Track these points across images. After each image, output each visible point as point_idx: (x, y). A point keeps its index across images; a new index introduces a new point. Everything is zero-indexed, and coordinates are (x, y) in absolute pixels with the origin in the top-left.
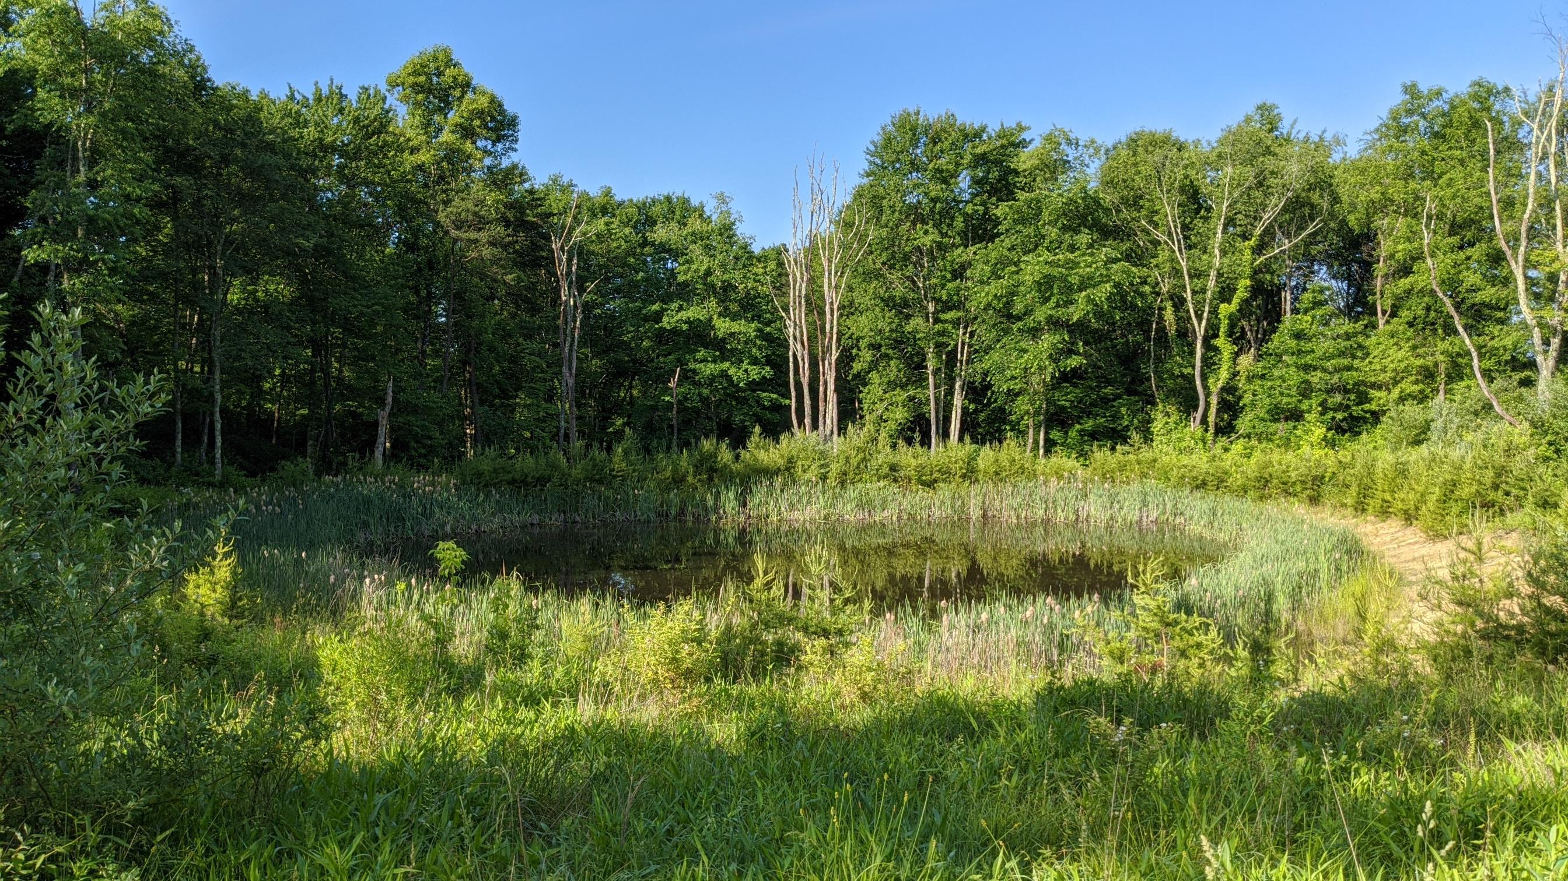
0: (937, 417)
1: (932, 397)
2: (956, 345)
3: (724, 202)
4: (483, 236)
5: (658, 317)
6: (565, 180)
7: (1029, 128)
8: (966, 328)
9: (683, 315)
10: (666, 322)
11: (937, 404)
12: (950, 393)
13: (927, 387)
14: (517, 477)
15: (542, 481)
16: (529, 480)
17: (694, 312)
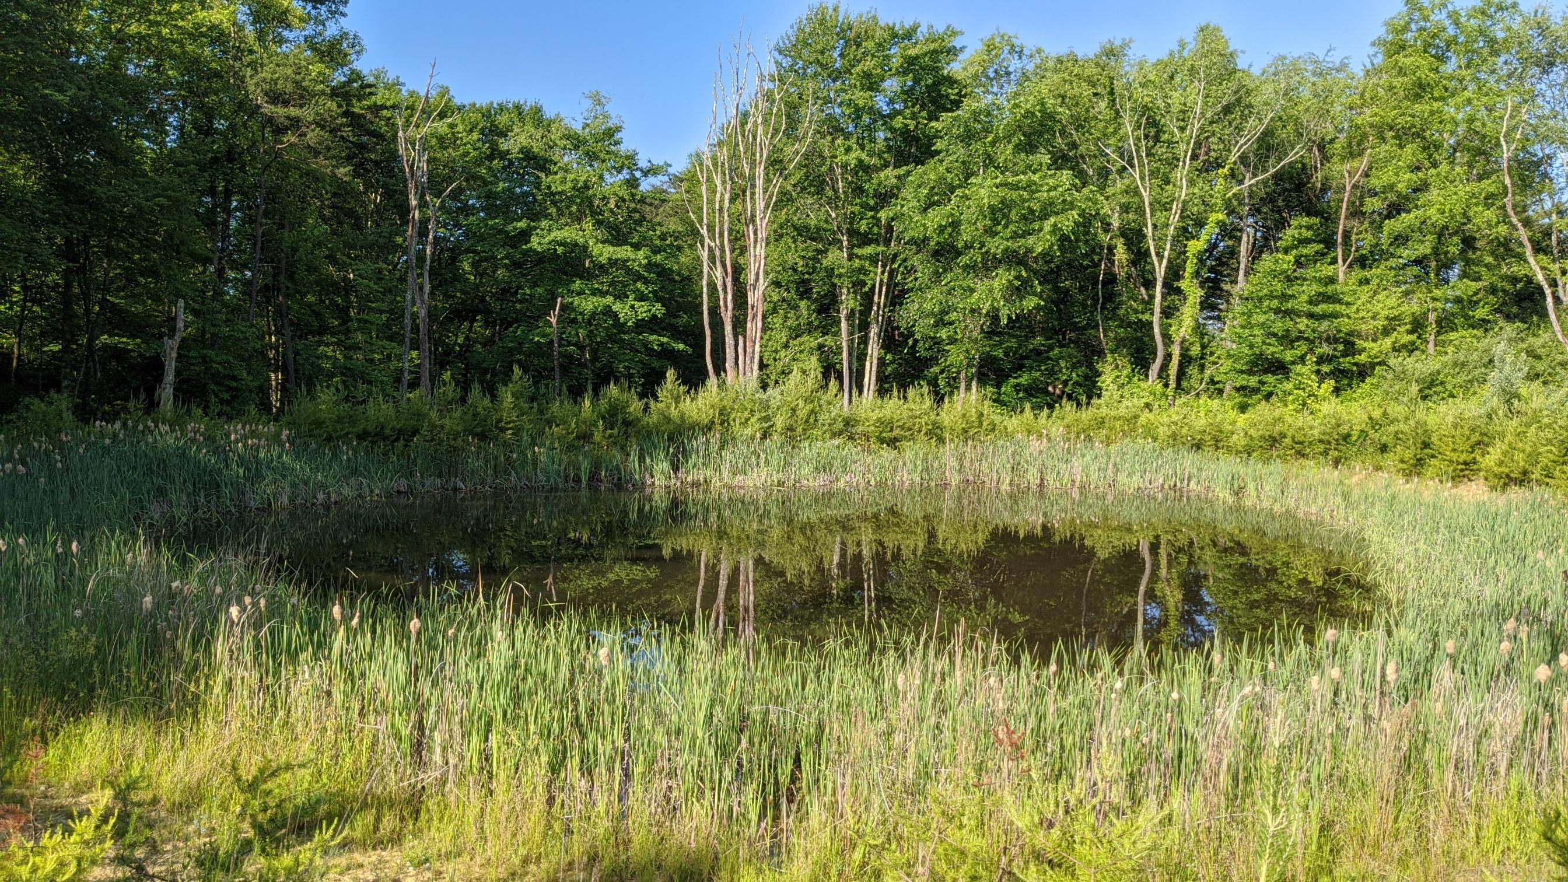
0: (850, 369)
1: (844, 344)
2: (874, 286)
3: (599, 103)
4: (307, 113)
5: (525, 235)
6: (391, 77)
7: (962, 33)
8: (884, 266)
9: (557, 234)
10: (535, 243)
11: (850, 354)
12: (864, 340)
13: (837, 334)
14: (370, 428)
15: (407, 434)
16: (388, 432)
17: (568, 233)
